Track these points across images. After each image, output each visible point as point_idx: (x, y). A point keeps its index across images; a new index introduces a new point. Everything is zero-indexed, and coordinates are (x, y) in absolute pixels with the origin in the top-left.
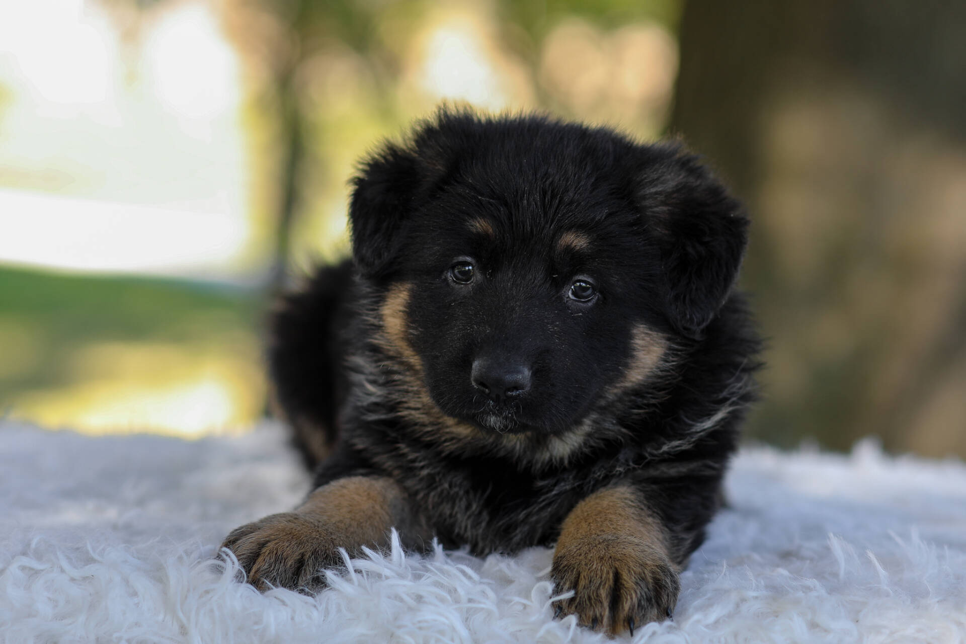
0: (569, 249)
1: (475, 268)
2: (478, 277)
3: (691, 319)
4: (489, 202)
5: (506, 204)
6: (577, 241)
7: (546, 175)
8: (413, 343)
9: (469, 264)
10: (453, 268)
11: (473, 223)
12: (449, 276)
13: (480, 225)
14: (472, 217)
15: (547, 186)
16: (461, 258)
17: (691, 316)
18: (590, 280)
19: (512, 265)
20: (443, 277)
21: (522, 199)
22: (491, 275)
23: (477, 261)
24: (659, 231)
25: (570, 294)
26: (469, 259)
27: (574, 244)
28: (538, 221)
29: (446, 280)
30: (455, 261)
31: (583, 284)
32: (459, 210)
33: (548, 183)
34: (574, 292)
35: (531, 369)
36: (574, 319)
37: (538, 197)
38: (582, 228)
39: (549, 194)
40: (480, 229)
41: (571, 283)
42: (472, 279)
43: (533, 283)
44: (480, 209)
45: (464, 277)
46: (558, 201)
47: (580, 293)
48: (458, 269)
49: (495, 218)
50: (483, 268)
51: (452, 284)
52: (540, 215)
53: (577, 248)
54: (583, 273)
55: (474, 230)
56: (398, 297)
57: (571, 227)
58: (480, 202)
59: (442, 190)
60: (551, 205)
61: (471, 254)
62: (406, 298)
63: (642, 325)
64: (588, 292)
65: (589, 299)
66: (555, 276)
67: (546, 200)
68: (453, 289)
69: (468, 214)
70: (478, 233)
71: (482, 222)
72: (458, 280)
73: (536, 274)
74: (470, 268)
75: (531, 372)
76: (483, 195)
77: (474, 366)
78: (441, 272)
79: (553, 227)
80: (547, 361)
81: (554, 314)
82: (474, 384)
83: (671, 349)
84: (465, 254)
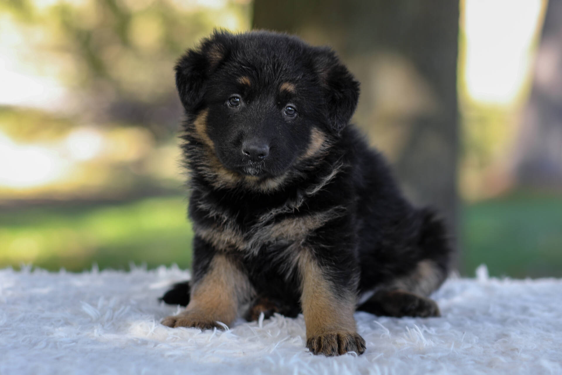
0: (285, 91)
1: (241, 100)
2: (242, 104)
3: (337, 125)
4: (248, 69)
5: (256, 69)
6: (289, 87)
7: (274, 57)
8: (211, 135)
9: (237, 98)
10: (230, 100)
11: (240, 79)
12: (228, 104)
13: (244, 80)
14: (239, 76)
15: (276, 61)
16: (234, 95)
17: (337, 124)
18: (294, 106)
19: (260, 98)
20: (225, 104)
21: (263, 67)
22: (249, 103)
23: (242, 97)
24: (324, 85)
26: (238, 95)
27: (288, 89)
28: (271, 78)
29: (226, 105)
30: (231, 96)
31: (290, 108)
32: (233, 73)
33: (276, 60)
34: (286, 112)
35: (270, 146)
36: (287, 124)
37: (271, 66)
38: (292, 81)
39: (276, 65)
40: (243, 82)
41: (286, 107)
42: (239, 105)
43: (269, 106)
44: (244, 73)
45: (235, 104)
46: (281, 68)
47: (289, 112)
48: (232, 100)
49: (250, 76)
50: (245, 100)
51: (229, 107)
52: (273, 75)
53: (289, 91)
54: (291, 103)
55: (240, 82)
56: (202, 115)
57: (286, 81)
58: (244, 69)
59: (224, 64)
60: (277, 70)
61: (239, 93)
62: (206, 115)
63: (315, 128)
64: (293, 113)
65: (292, 115)
66: (279, 103)
67: (275, 67)
68: (230, 109)
69: (238, 75)
70: (243, 84)
71: (244, 78)
72: (232, 106)
73: (270, 102)
74: (238, 100)
75: (269, 147)
76: (244, 65)
77: (243, 145)
78: (225, 102)
79: (278, 80)
80: (276, 143)
81: (279, 121)
82: (243, 152)
83: (326, 141)
84: (236, 93)
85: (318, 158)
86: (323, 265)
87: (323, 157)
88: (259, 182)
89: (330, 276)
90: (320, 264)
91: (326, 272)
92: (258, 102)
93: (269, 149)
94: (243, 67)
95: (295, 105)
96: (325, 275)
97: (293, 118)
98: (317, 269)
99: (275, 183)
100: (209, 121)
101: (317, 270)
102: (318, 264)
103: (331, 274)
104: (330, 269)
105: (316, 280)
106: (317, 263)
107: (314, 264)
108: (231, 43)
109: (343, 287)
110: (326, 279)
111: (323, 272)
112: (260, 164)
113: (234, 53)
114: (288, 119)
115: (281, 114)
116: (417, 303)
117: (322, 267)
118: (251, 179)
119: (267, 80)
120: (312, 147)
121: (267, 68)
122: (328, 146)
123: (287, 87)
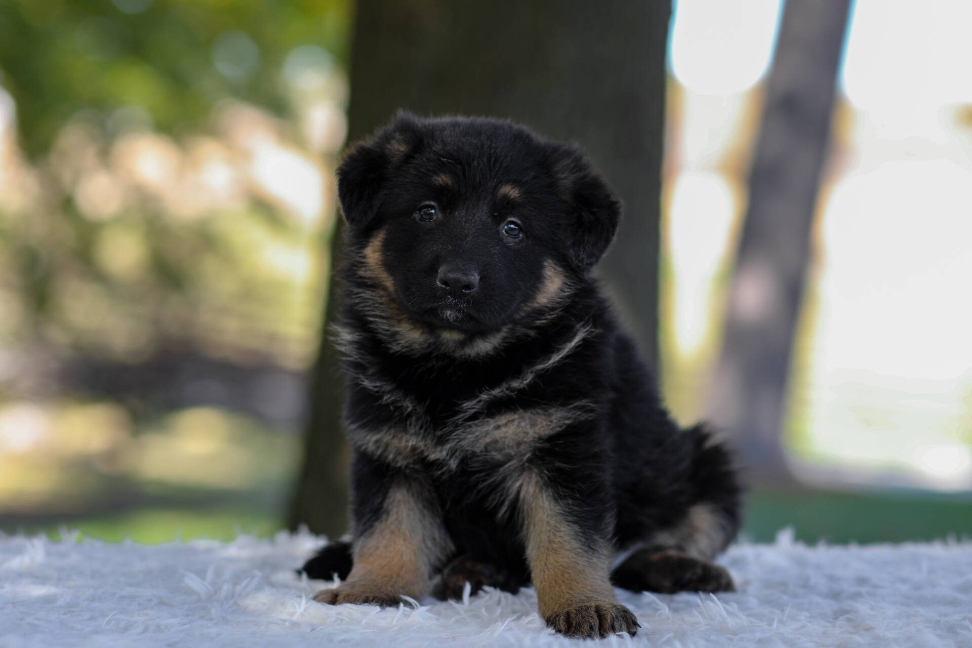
0: (506, 197)
1: (437, 210)
2: (440, 215)
4: (449, 163)
6: (511, 191)
8: (390, 267)
9: (432, 207)
10: (420, 210)
11: (437, 178)
12: (417, 216)
13: (442, 179)
14: (436, 173)
15: (492, 153)
16: (428, 203)
17: (583, 258)
18: (518, 222)
19: (466, 205)
20: (413, 217)
21: (473, 161)
22: (450, 213)
23: (439, 205)
24: (566, 198)
25: (504, 231)
26: (433, 203)
27: (511, 193)
28: (485, 177)
29: (415, 218)
30: (422, 204)
31: (512, 226)
32: (427, 170)
33: (492, 151)
34: (506, 231)
35: (479, 275)
36: (507, 247)
37: (485, 160)
38: (516, 183)
39: (493, 159)
40: (441, 182)
41: (506, 222)
42: (435, 218)
43: (480, 219)
44: (442, 168)
45: (428, 217)
46: (499, 164)
47: (510, 232)
48: (424, 211)
49: (453, 174)
50: (444, 210)
51: (420, 222)
52: (487, 172)
53: (512, 197)
54: (514, 216)
55: (437, 183)
56: (378, 236)
57: (507, 182)
58: (443, 162)
59: (412, 157)
60: (494, 166)
61: (434, 200)
62: (384, 236)
63: (550, 261)
64: (516, 233)
65: (516, 236)
66: (496, 214)
67: (491, 162)
68: (420, 225)
69: (433, 172)
70: (441, 185)
71: (443, 177)
72: (423, 219)
73: (482, 213)
74: (433, 211)
75: (479, 277)
76: (444, 158)
77: (439, 271)
78: (412, 213)
79: (495, 181)
80: (490, 271)
81: (495, 242)
82: (438, 283)
83: (566, 284)
84: (430, 200)
85: (553, 309)
86: (561, 499)
87: (562, 307)
88: (462, 344)
89: (574, 516)
90: (556, 495)
91: (567, 510)
92: (464, 212)
93: (479, 278)
94: (442, 159)
95: (520, 219)
96: (567, 515)
97: (517, 240)
98: (553, 504)
99: (488, 344)
100: (387, 246)
101: (552, 507)
102: (553, 495)
103: (574, 513)
104: (573, 505)
105: (552, 522)
106: (551, 494)
107: (547, 496)
108: (423, 130)
109: (594, 534)
110: (567, 521)
111: (562, 510)
112: (464, 302)
113: (428, 143)
114: (510, 241)
115: (498, 232)
116: (699, 571)
117: (560, 501)
118: (450, 337)
119: (478, 180)
120: (545, 290)
121: (478, 163)
122: (568, 292)
123: (509, 192)
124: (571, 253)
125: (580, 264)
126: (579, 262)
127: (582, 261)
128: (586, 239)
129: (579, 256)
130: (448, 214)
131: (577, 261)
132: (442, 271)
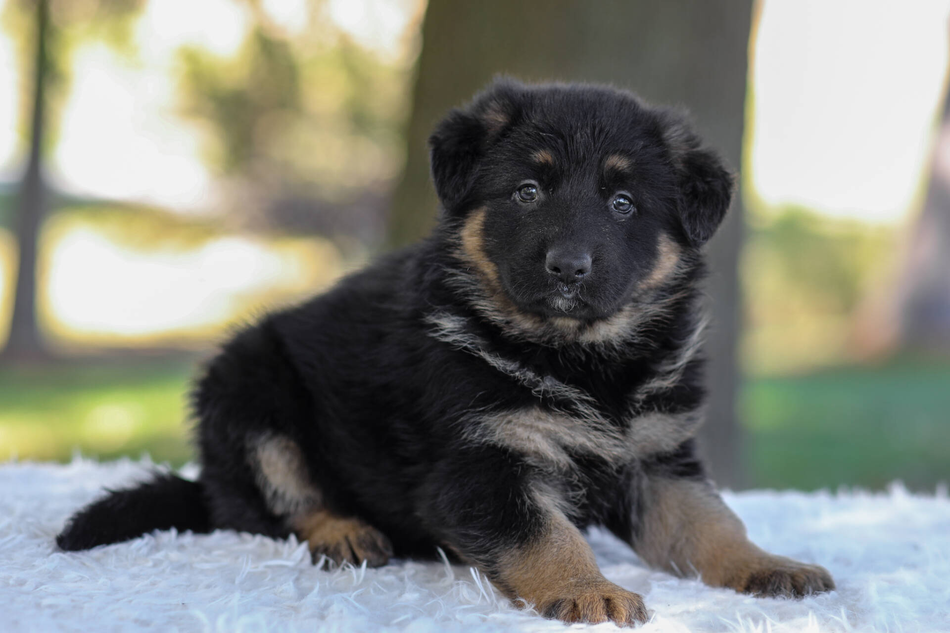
0: (614, 170)
1: (538, 189)
2: (541, 196)
4: (550, 137)
5: (562, 137)
6: (619, 162)
8: (491, 252)
9: (533, 186)
10: (520, 190)
11: (536, 155)
12: (517, 197)
13: (542, 156)
14: (535, 150)
15: (596, 123)
16: (528, 182)
17: (699, 231)
18: (629, 195)
19: (570, 182)
20: (512, 198)
21: (576, 133)
22: (553, 192)
23: (540, 184)
25: (613, 207)
26: (533, 182)
27: (618, 165)
28: (589, 150)
29: (515, 200)
30: (522, 184)
31: (622, 201)
32: (526, 145)
33: (597, 121)
34: (615, 206)
35: (592, 257)
36: (618, 224)
37: (589, 131)
38: (624, 153)
39: (597, 129)
40: (542, 160)
41: (614, 198)
42: (537, 198)
43: (587, 195)
44: (542, 143)
45: (529, 197)
46: (604, 135)
47: (620, 207)
48: (524, 191)
49: (554, 149)
50: (545, 188)
51: (520, 203)
52: (591, 144)
53: (620, 169)
54: (624, 189)
55: (537, 161)
56: (475, 219)
57: (614, 152)
58: (542, 137)
59: (511, 130)
60: (599, 137)
61: (534, 179)
62: (482, 219)
63: (664, 236)
64: (626, 207)
65: (627, 211)
66: (603, 188)
67: (596, 133)
68: (521, 206)
69: (532, 148)
70: (541, 163)
71: (543, 153)
72: (524, 200)
73: (588, 189)
74: (534, 191)
76: (544, 132)
77: (548, 256)
78: (511, 194)
79: (600, 152)
80: (603, 252)
81: (605, 219)
82: (548, 270)
83: (683, 260)
84: (530, 178)
88: (581, 329)
93: (591, 261)
94: (541, 133)
95: (630, 191)
97: (628, 215)
100: (487, 230)
108: (522, 98)
112: (577, 288)
113: (527, 114)
114: (620, 217)
115: (606, 208)
119: (582, 154)
120: (661, 266)
121: (581, 135)
122: (686, 268)
123: (617, 163)
124: (687, 226)
125: (696, 239)
126: (695, 236)
127: (698, 235)
128: (702, 211)
129: (695, 229)
130: (551, 193)
131: (692, 236)
132: (550, 255)
